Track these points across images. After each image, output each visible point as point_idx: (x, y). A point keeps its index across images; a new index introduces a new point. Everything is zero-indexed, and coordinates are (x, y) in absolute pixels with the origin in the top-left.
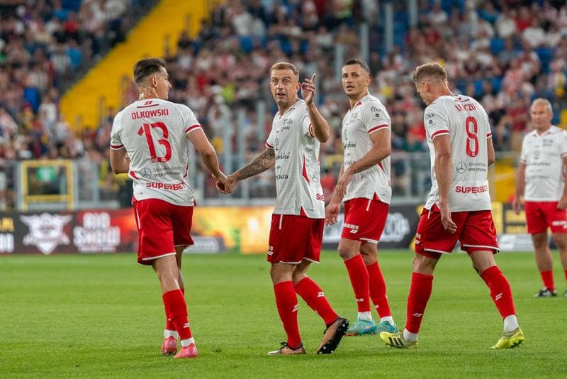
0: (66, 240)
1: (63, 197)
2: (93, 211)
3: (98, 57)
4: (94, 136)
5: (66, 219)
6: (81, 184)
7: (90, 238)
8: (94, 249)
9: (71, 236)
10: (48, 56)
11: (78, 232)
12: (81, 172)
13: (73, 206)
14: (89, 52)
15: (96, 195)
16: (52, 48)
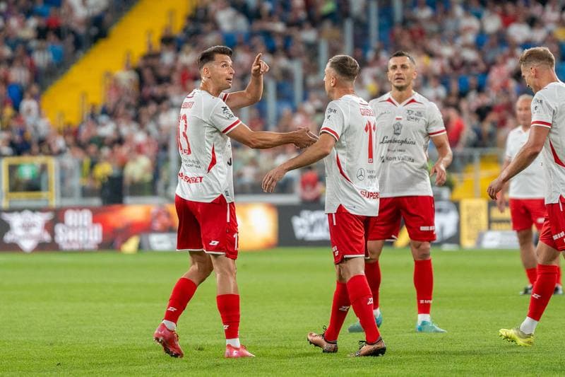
0: (47, 237)
1: (44, 194)
2: (74, 208)
3: (80, 53)
4: (76, 133)
5: (47, 217)
6: (63, 180)
7: (71, 236)
8: (76, 246)
9: (53, 234)
10: (29, 52)
11: (59, 229)
12: (63, 169)
13: (55, 202)
14: (71, 48)
15: (78, 193)
16: (34, 44)
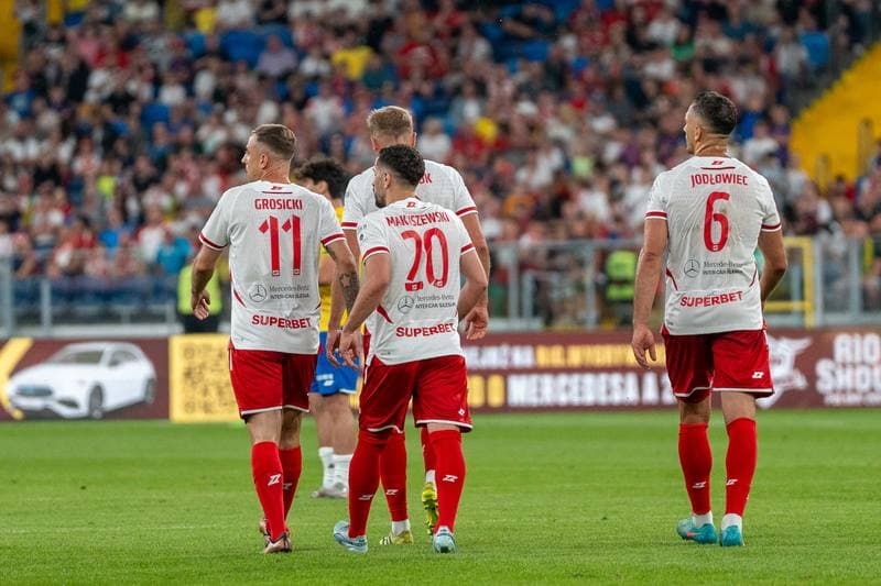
0: (800, 382)
1: (795, 305)
2: (850, 330)
3: (858, 49)
4: (852, 193)
5: (802, 344)
8: (852, 399)
10: (769, 47)
11: (823, 367)
13: (813, 319)
16: (776, 31)
